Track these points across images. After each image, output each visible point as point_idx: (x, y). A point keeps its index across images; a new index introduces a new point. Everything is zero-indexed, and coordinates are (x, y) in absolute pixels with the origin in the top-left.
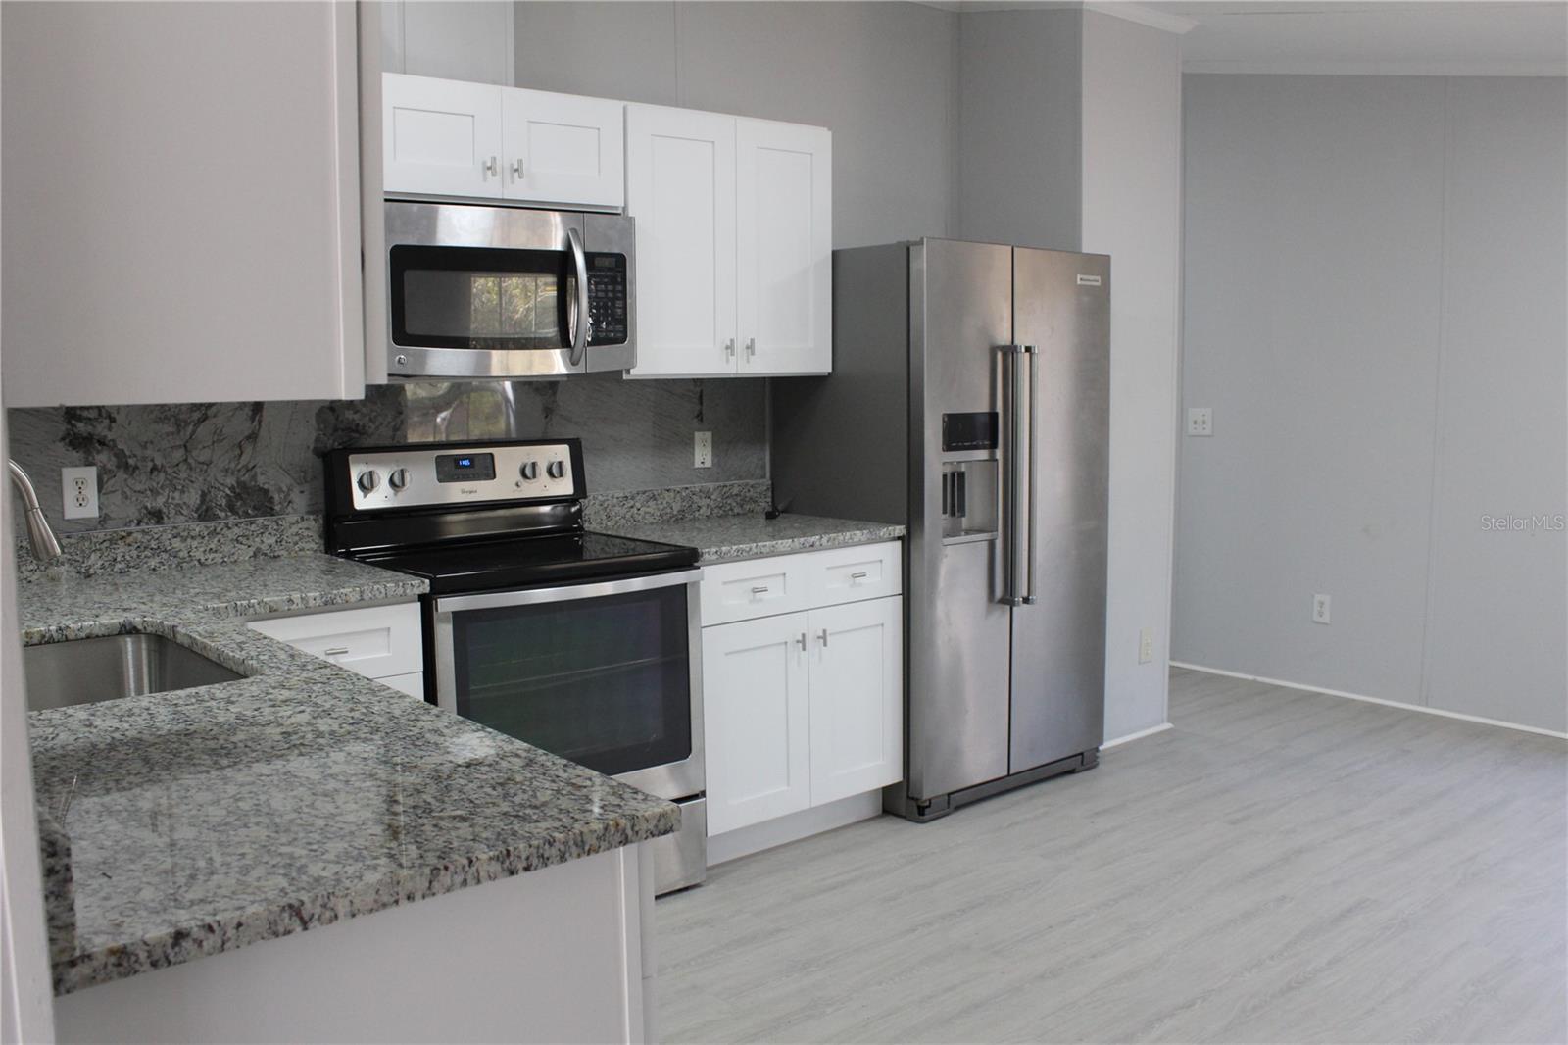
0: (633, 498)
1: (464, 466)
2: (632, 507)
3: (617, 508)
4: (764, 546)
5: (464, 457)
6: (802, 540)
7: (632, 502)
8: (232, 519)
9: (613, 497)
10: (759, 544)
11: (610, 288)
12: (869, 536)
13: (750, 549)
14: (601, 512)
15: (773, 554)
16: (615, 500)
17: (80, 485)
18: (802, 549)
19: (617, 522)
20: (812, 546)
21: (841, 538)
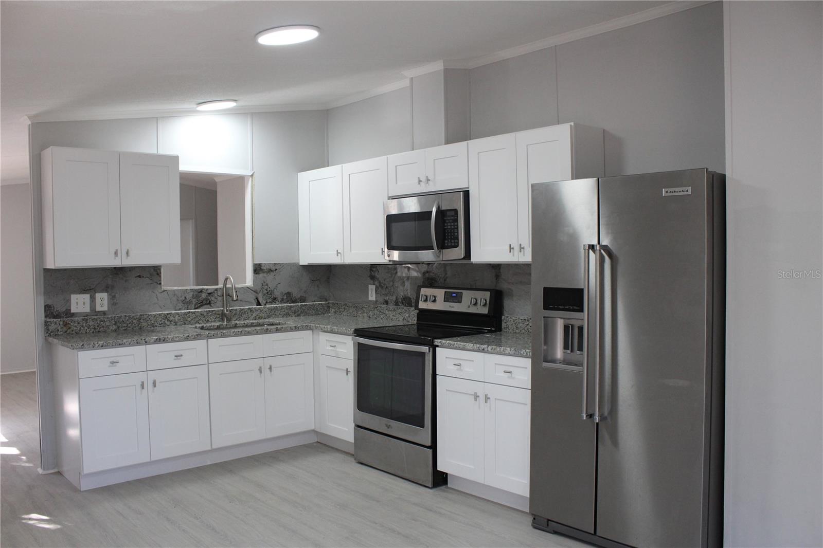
0: (528, 321)
1: (454, 296)
2: (528, 325)
3: (521, 325)
4: (461, 344)
5: (454, 293)
6: (478, 345)
7: (528, 323)
8: (402, 307)
9: (519, 319)
10: (458, 343)
11: (452, 224)
12: (514, 352)
13: (454, 344)
14: (514, 325)
15: (464, 349)
16: (520, 320)
17: (372, 289)
18: (478, 351)
19: (521, 331)
20: (483, 350)
21: (498, 349)
